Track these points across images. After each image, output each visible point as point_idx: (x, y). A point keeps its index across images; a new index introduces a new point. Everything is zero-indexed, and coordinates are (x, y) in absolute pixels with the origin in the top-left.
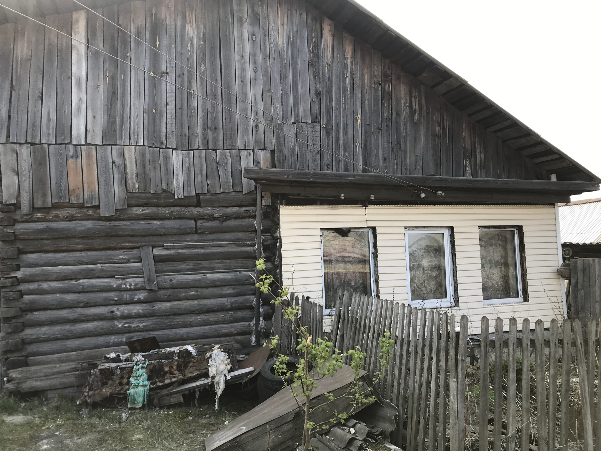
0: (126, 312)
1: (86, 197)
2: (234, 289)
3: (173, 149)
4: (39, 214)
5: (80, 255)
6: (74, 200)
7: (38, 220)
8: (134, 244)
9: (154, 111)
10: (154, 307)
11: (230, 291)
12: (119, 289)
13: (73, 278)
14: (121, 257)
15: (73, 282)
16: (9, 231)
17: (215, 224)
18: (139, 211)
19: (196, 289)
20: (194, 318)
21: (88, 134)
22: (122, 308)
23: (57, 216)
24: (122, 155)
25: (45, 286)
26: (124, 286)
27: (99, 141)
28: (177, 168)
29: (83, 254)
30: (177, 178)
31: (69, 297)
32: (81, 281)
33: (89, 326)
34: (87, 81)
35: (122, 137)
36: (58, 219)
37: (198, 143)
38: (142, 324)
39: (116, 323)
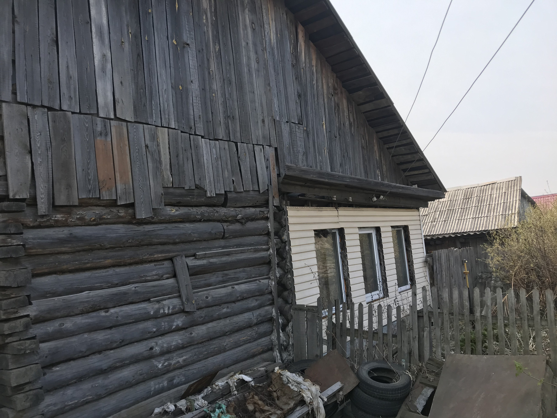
0: (165, 345)
1: (119, 192)
2: (256, 300)
3: (203, 137)
4: (58, 216)
5: (107, 273)
6: (106, 196)
7: (57, 224)
8: (167, 255)
9: (181, 87)
10: (192, 333)
11: (253, 303)
12: (156, 317)
13: (102, 307)
14: (154, 273)
15: (103, 313)
16: (15, 242)
17: (237, 227)
18: (173, 211)
19: (226, 305)
20: (227, 340)
21: (116, 105)
22: (160, 342)
23: (82, 219)
24: (154, 137)
25: (69, 324)
26: (162, 311)
27: (130, 117)
28: (207, 159)
29: (111, 271)
30: (208, 173)
31: (100, 337)
32: (112, 311)
33: (126, 373)
34: (109, 33)
35: (152, 115)
36: (83, 222)
37: (221, 133)
38: (182, 359)
39: (155, 362)
